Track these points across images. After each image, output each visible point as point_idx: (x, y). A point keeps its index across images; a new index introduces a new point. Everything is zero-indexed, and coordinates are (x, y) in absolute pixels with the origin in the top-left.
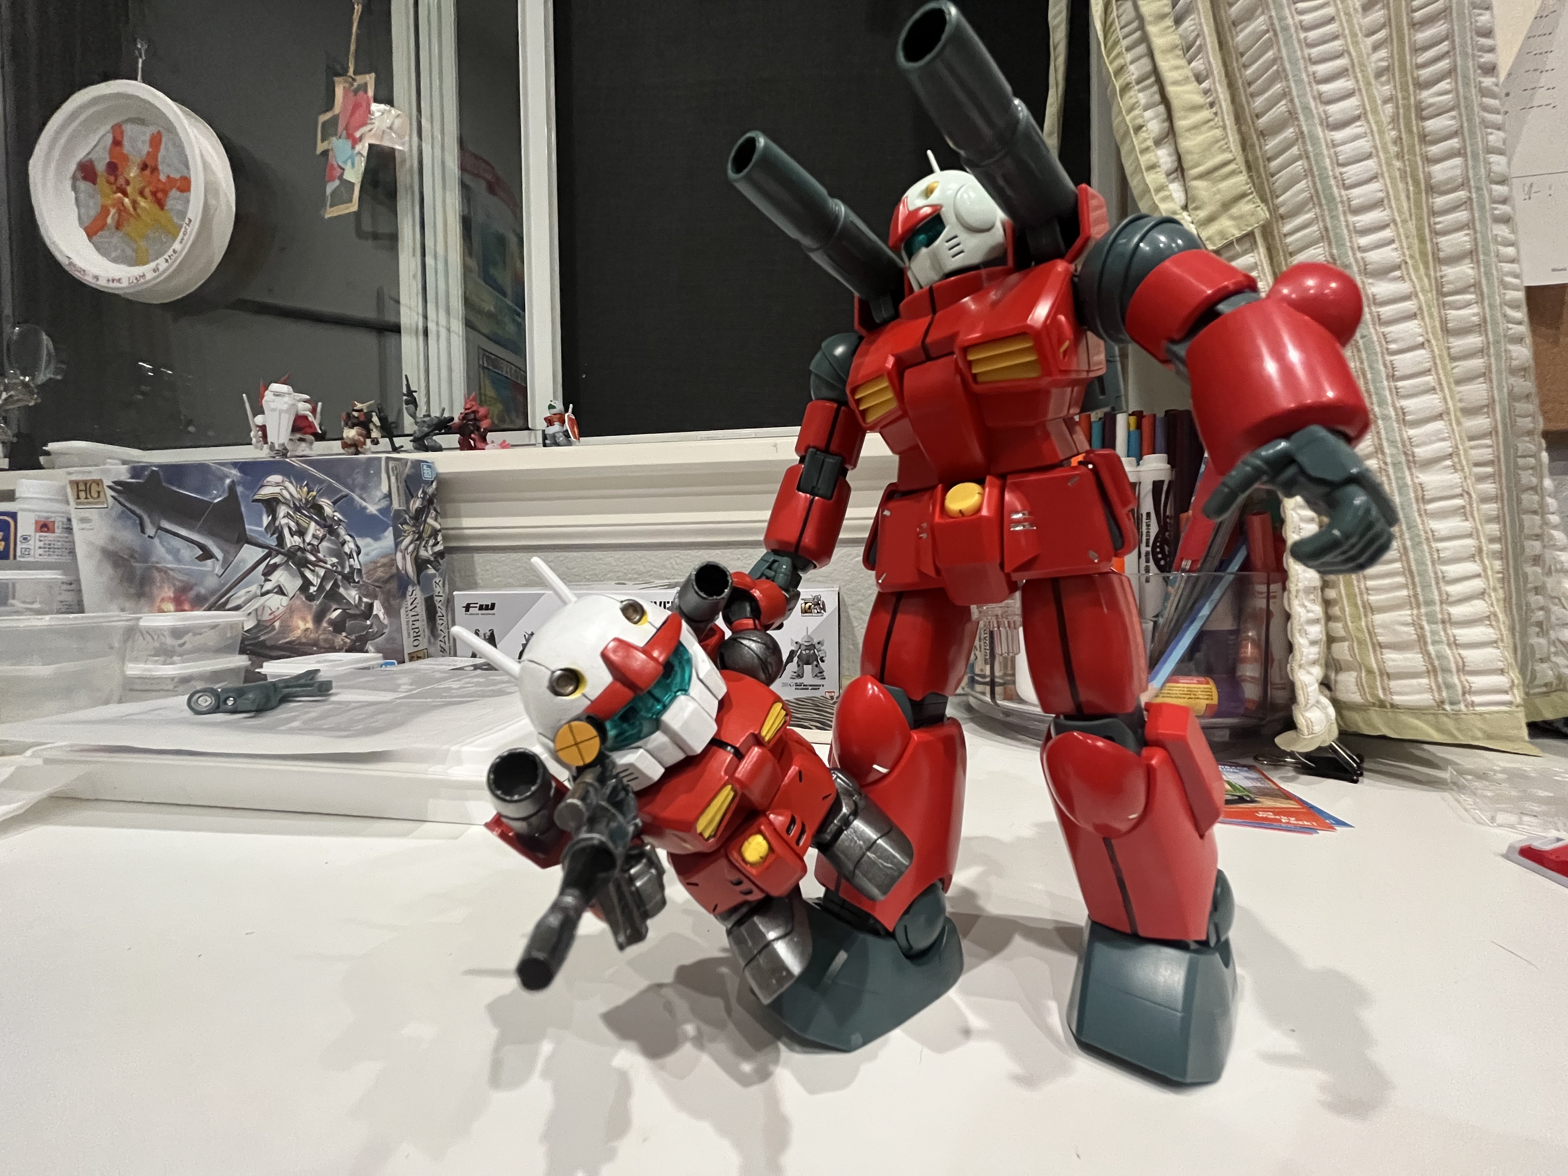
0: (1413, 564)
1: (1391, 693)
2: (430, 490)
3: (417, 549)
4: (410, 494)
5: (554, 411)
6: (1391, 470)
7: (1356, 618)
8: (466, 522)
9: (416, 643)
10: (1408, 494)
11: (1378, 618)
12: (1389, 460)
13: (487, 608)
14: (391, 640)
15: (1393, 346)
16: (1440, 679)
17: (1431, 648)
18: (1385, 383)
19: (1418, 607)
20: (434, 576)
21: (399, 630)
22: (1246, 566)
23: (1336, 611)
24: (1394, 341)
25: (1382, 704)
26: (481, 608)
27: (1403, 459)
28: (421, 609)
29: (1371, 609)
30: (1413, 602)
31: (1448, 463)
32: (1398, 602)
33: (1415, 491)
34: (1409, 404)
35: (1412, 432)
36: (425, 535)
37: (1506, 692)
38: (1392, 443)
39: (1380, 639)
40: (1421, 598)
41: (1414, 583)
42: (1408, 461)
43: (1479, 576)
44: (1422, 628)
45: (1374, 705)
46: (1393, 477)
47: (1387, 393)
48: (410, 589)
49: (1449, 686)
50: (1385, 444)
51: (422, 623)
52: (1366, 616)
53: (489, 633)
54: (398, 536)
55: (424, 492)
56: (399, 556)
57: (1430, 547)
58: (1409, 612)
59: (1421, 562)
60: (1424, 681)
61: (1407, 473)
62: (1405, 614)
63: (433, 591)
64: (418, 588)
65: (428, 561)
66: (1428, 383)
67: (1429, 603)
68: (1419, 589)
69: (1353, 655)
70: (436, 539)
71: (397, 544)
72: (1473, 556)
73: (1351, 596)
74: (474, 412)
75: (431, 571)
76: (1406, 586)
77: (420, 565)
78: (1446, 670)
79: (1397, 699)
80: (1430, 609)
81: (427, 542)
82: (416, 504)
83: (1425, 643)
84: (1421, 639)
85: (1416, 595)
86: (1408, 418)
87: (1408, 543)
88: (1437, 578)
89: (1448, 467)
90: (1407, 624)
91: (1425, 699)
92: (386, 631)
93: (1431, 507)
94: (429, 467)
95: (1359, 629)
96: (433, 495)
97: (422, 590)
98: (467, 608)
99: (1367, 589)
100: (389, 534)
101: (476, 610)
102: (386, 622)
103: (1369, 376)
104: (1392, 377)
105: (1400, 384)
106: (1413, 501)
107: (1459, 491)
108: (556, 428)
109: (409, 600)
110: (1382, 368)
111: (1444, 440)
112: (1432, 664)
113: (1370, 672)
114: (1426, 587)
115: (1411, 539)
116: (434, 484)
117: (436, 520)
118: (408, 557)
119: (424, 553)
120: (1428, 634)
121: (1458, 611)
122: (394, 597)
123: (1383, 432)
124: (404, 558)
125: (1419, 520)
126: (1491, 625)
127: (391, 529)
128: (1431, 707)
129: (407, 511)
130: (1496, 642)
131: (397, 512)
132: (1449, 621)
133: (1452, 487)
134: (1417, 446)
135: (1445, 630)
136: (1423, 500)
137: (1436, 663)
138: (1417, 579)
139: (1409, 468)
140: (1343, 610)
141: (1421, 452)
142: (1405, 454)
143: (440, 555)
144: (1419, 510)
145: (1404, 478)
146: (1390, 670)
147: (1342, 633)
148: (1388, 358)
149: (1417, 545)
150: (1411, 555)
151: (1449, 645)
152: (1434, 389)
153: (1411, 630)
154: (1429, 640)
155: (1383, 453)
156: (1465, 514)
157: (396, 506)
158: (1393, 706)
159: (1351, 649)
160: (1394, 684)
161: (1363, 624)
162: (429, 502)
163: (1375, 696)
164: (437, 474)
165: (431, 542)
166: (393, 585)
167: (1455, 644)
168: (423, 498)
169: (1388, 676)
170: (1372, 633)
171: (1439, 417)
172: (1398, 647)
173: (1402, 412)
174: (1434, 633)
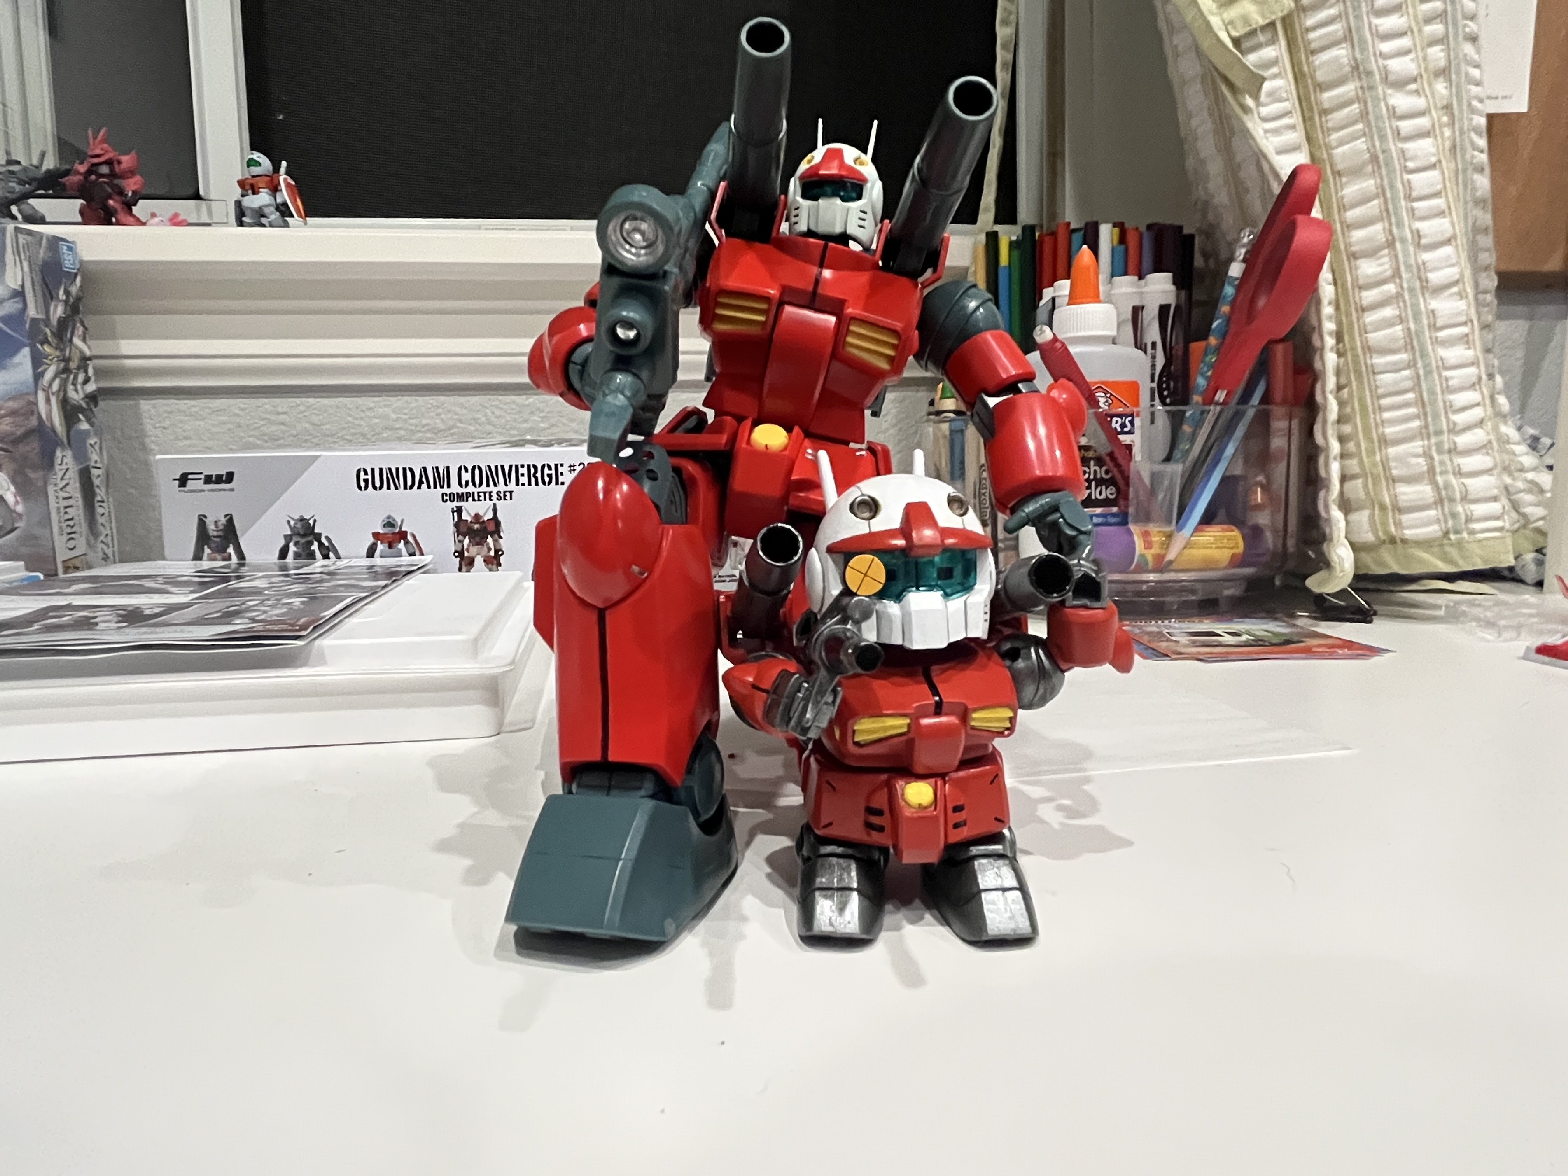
0: (1425, 394)
1: (1403, 528)
2: (74, 290)
3: (63, 387)
4: (49, 296)
5: (256, 170)
6: (1407, 297)
7: (1372, 453)
8: (127, 346)
9: (71, 544)
10: (1421, 322)
11: (1392, 451)
12: (1405, 285)
13: (219, 479)
14: (29, 538)
15: (1411, 165)
16: (1446, 509)
17: (1439, 478)
18: (1403, 203)
19: (1429, 438)
20: (87, 432)
21: (46, 520)
22: (1266, 399)
23: (1351, 446)
24: (1412, 159)
25: (1393, 541)
26: (208, 480)
27: (1418, 284)
28: (75, 489)
30: (1424, 433)
31: (1455, 289)
32: (1409, 434)
33: (1428, 318)
34: (1423, 227)
35: (1426, 256)
36: (73, 365)
37: (1497, 518)
38: (1408, 267)
39: (1395, 472)
40: (1431, 428)
41: (1425, 414)
42: (1422, 288)
43: (1478, 405)
44: (1432, 458)
45: (1384, 542)
46: (1408, 303)
47: (1404, 214)
48: (59, 453)
49: (1454, 516)
50: (1403, 269)
51: (78, 511)
52: (1380, 450)
53: (223, 521)
54: (37, 360)
55: (67, 293)
56: (41, 396)
57: (1440, 376)
58: (1421, 443)
59: (1432, 392)
60: (1432, 513)
61: (1421, 300)
62: (1417, 446)
63: (89, 459)
64: (69, 453)
65: (79, 409)
66: (1438, 207)
67: (1439, 433)
68: (1430, 419)
69: (1367, 493)
70: (86, 372)
71: (38, 376)
72: (1474, 385)
73: (1368, 430)
74: (109, 162)
75: (84, 426)
76: (1417, 417)
77: (70, 412)
78: (1451, 500)
79: (1409, 533)
80: (1441, 438)
81: (75, 378)
82: (58, 311)
83: (1434, 474)
84: (1431, 470)
85: (1426, 426)
86: (1424, 241)
87: (1421, 372)
88: (1445, 407)
89: (1454, 294)
90: (1417, 456)
91: (1433, 531)
92: (20, 524)
93: (1442, 334)
94: (70, 249)
95: (1375, 465)
96: (78, 299)
97: (76, 458)
98: (183, 480)
99: (1382, 421)
100: (24, 356)
101: (200, 485)
102: (20, 508)
103: (1389, 195)
104: (1409, 198)
105: (1416, 205)
106: (1426, 328)
107: (1463, 319)
108: (263, 198)
109: (59, 470)
110: (1400, 186)
111: (1453, 265)
112: (1439, 493)
113: (1383, 507)
114: (1436, 417)
115: (1425, 367)
116: (79, 279)
117: (84, 340)
118: (53, 399)
119: (76, 396)
120: (1437, 464)
121: (1463, 440)
122: (35, 468)
123: (1400, 255)
124: (48, 401)
125: (1430, 348)
126: (1488, 454)
127: (26, 351)
128: (1435, 540)
129: (47, 321)
130: (1491, 470)
131: (34, 320)
132: (1453, 451)
133: (1459, 314)
134: (1431, 271)
135: (1451, 461)
136: (1434, 327)
137: (1443, 493)
138: (1428, 409)
139: (1423, 295)
140: (1358, 445)
141: (1435, 277)
142: (1420, 278)
143: (92, 398)
144: (1431, 338)
145: (1418, 304)
146: (1401, 504)
147: (1356, 470)
148: (1406, 177)
149: (1429, 373)
150: (1424, 386)
151: (1454, 474)
152: (1443, 212)
153: (1422, 461)
154: (1438, 470)
155: (1400, 277)
156: (1467, 342)
157: (32, 312)
158: (1404, 541)
159: (1365, 485)
160: (1405, 518)
161: (1378, 458)
162: (74, 308)
163: (1387, 532)
164: (81, 262)
165: (81, 377)
166: (32, 448)
167: (1459, 473)
168: (66, 302)
169: (1399, 510)
170: (1386, 467)
171: (1448, 242)
172: (1410, 480)
173: (1418, 234)
174: (1442, 463)
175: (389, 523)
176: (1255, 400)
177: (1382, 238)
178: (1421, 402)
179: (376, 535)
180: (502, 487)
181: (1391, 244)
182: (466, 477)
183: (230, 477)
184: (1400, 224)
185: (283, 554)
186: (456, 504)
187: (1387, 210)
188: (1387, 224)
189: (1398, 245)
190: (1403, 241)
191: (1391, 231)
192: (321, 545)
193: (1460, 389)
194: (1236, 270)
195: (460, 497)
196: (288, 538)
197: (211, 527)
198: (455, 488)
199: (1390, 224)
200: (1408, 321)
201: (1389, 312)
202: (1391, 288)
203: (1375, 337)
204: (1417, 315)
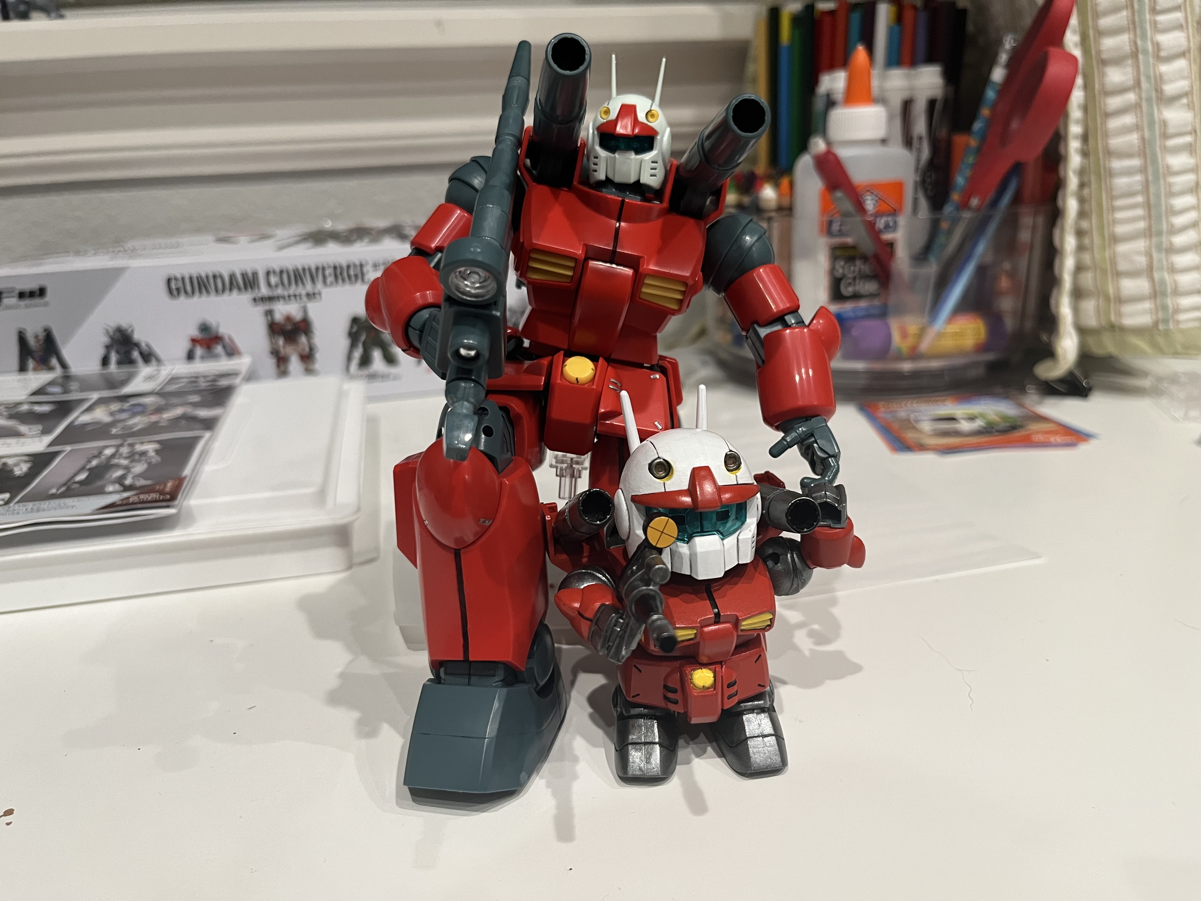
0: (1152, 198)
1: (1122, 317)
6: (1144, 106)
7: (1103, 248)
11: (1120, 248)
12: (1144, 95)
13: (32, 294)
16: (1158, 302)
17: (1156, 275)
18: (1148, 15)
19: (1151, 237)
23: (1086, 241)
25: (1112, 328)
26: (22, 295)
27: (1154, 94)
29: (1115, 239)
30: (1148, 233)
31: (1185, 101)
32: (1135, 233)
33: (1161, 126)
34: (1162, 38)
35: (1164, 68)
38: (1148, 77)
39: (1120, 267)
40: (1154, 229)
41: (1150, 216)
42: (1158, 98)
44: (1152, 256)
45: (1105, 328)
46: (1145, 113)
47: (1148, 27)
49: (1165, 308)
50: (1143, 79)
52: (1111, 246)
53: (42, 333)
57: (1165, 181)
58: (1144, 242)
59: (1157, 195)
60: (1146, 304)
61: (1156, 109)
62: (1141, 244)
66: (1178, 20)
67: (1159, 233)
68: (1153, 221)
69: (1095, 283)
72: (1192, 190)
73: (1101, 228)
76: (1142, 218)
78: (1164, 294)
79: (1128, 322)
83: (1152, 271)
84: (1150, 267)
85: (1150, 227)
86: (1162, 53)
87: (1150, 178)
88: (1167, 210)
89: (1183, 105)
90: (1138, 253)
91: (1145, 320)
93: (1170, 142)
95: (1104, 260)
99: (1115, 220)
101: (14, 301)
103: (1136, 6)
104: (1154, 11)
105: (1158, 18)
106: (1158, 136)
107: (1189, 128)
111: (1185, 78)
112: (1154, 289)
113: (1107, 298)
114: (1159, 218)
115: (1154, 173)
120: (1155, 262)
121: (1179, 240)
123: (1142, 67)
125: (1160, 155)
128: (1147, 328)
132: (1171, 249)
133: (1185, 124)
134: (1166, 82)
135: (1167, 258)
136: (1165, 136)
137: (1158, 287)
138: (1153, 212)
139: (1158, 104)
140: (1092, 240)
141: (1169, 89)
142: (1157, 91)
144: (1161, 145)
145: (1153, 113)
146: (1124, 296)
147: (1090, 263)
149: (1157, 179)
150: (1152, 190)
151: (1168, 270)
152: (1181, 26)
153: (1143, 259)
154: (1156, 267)
155: (1140, 87)
156: (1191, 151)
158: (1121, 328)
159: (1094, 277)
160: (1127, 309)
161: (1108, 254)
163: (1108, 320)
167: (1172, 269)
169: (1120, 300)
170: (1113, 262)
171: (1183, 54)
172: (1133, 274)
173: (1157, 46)
174: (1160, 261)
175: (204, 328)
176: (1006, 199)
177: (1127, 48)
178: (1148, 205)
179: (194, 341)
180: (309, 287)
181: (1134, 55)
182: (273, 280)
183: (42, 292)
184: (1144, 37)
185: (105, 361)
186: (267, 307)
187: (1134, 22)
188: (1132, 36)
189: (1141, 57)
190: (1145, 52)
191: (1135, 43)
192: (141, 354)
193: (1182, 193)
194: (998, 74)
195: (271, 299)
196: (108, 348)
197: (32, 342)
198: (264, 291)
199: (1135, 35)
200: (1143, 130)
201: (1128, 119)
202: (1131, 97)
203: (1115, 142)
204: (1151, 123)
